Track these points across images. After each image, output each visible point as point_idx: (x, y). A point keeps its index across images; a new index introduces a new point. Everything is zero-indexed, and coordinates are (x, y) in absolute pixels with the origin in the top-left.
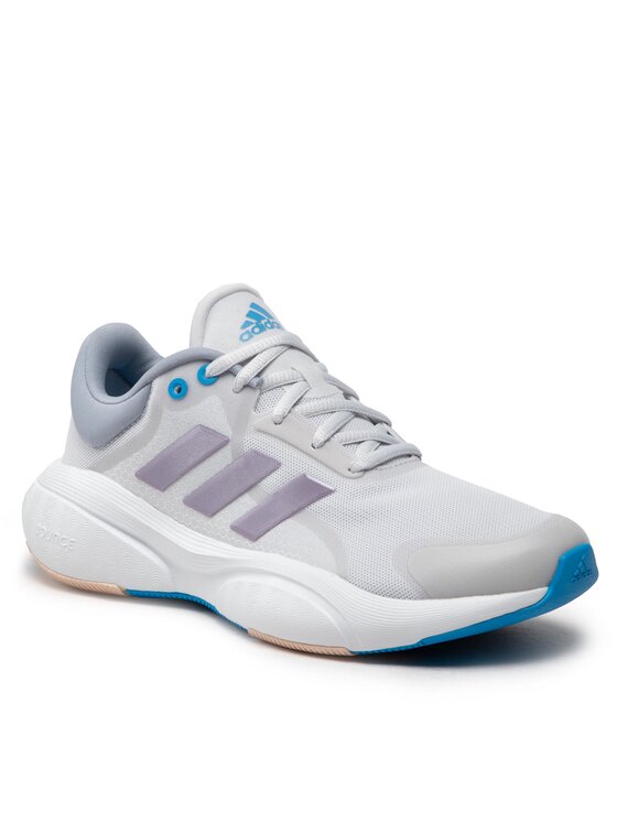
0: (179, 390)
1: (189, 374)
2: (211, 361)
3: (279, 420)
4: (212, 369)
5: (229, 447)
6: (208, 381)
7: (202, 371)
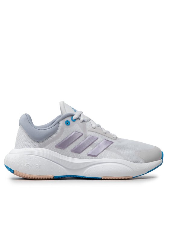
0: (68, 123)
1: (69, 119)
2: (73, 116)
3: (94, 128)
4: (74, 117)
5: (83, 135)
6: (74, 121)
7: (72, 118)
